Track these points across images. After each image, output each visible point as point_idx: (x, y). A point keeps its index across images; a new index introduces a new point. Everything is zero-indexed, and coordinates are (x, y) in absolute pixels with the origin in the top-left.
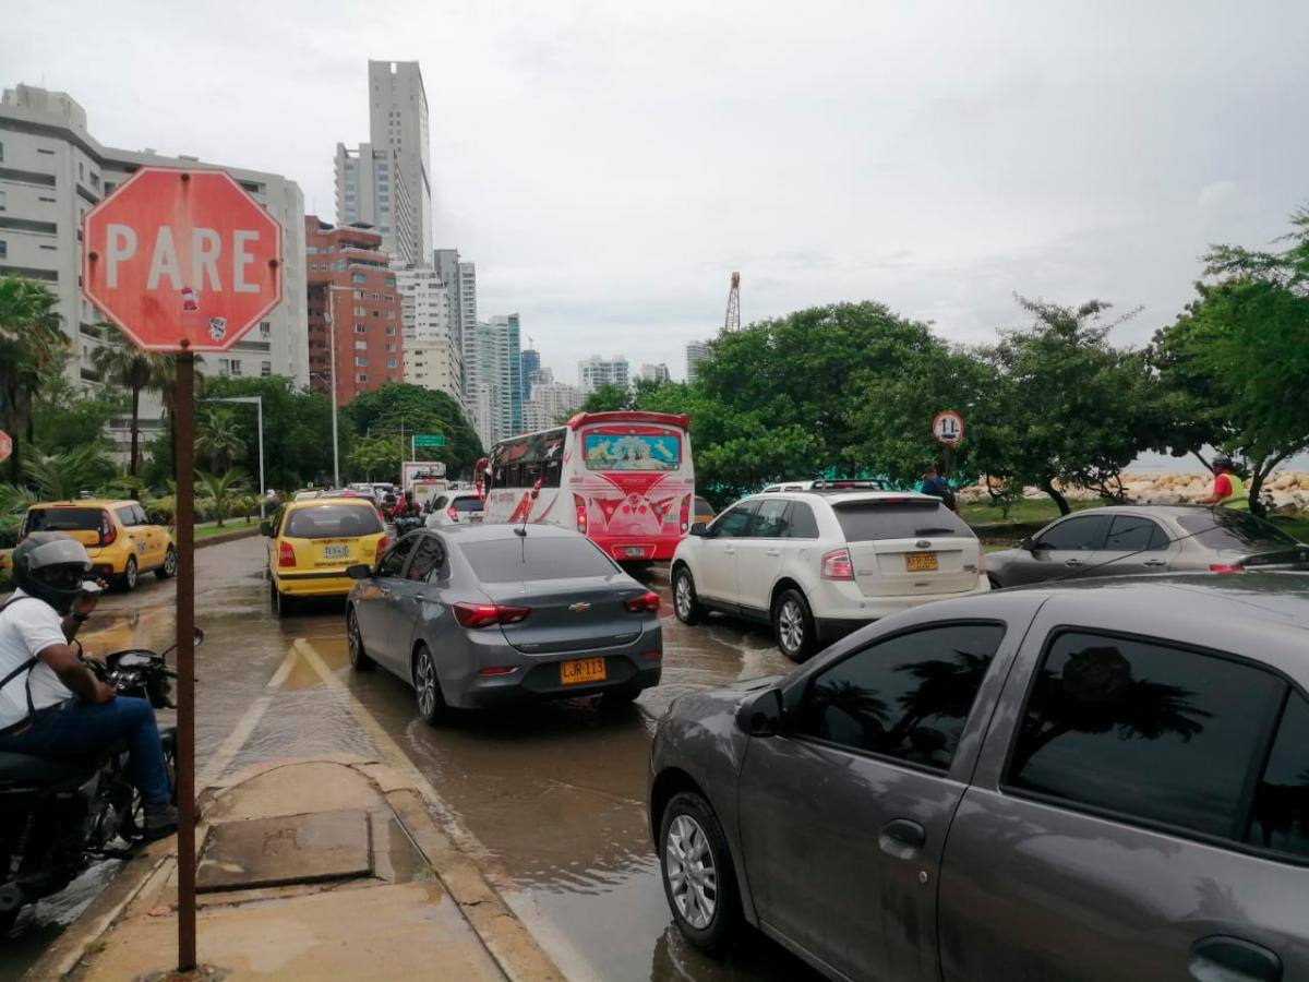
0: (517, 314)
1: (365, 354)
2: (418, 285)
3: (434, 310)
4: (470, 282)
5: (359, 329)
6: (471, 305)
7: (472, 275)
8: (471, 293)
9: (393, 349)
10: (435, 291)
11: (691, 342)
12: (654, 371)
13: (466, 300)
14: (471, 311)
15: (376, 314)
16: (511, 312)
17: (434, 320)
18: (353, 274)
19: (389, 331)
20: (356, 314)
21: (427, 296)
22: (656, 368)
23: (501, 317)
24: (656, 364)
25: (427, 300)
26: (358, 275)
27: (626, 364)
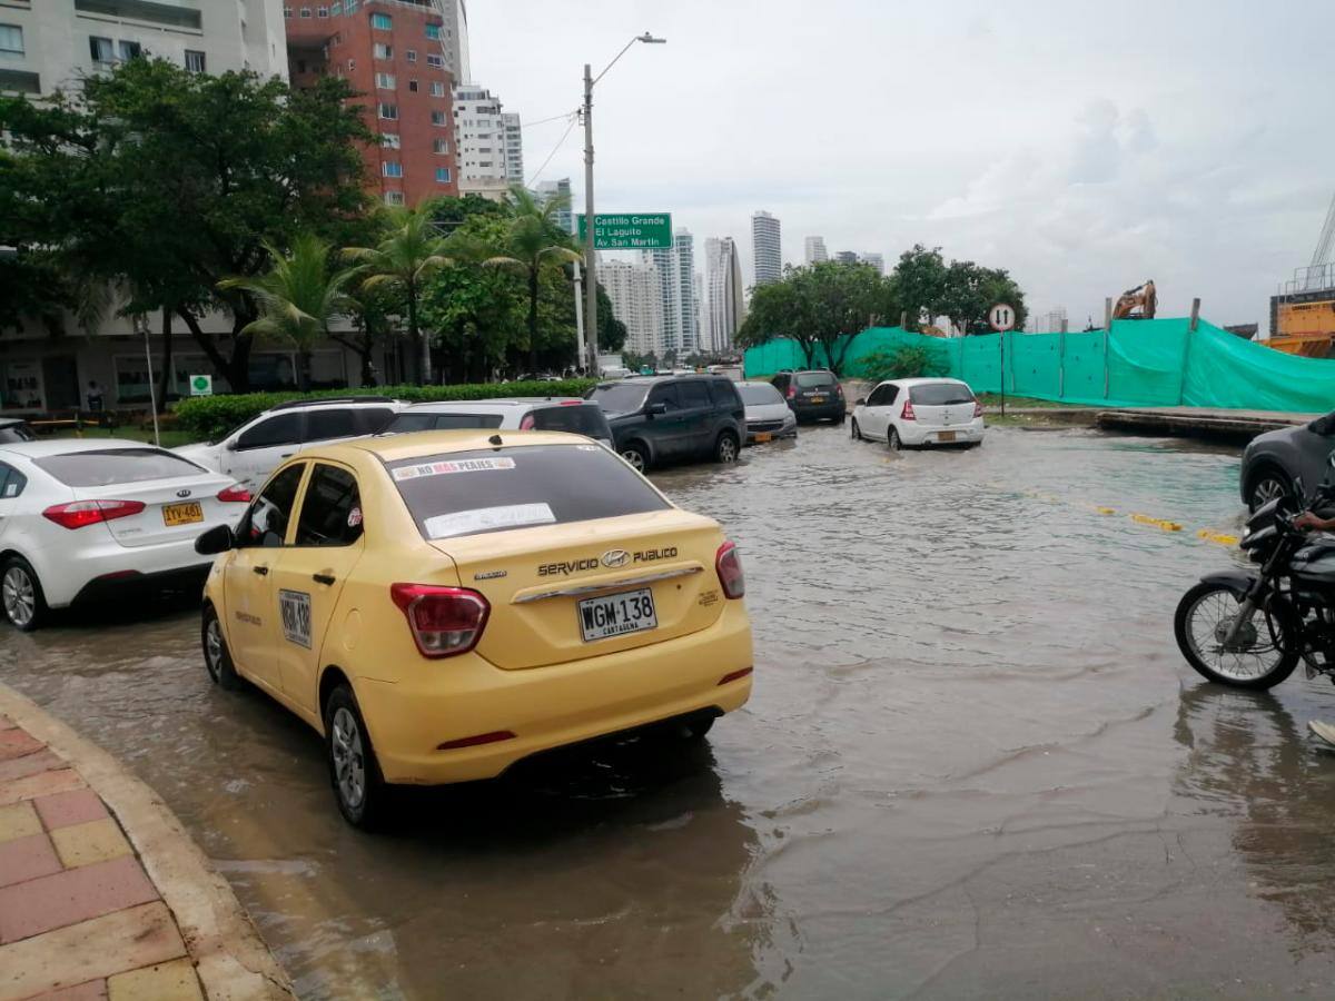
0: (567, 179)
1: (399, 157)
2: (463, 108)
3: (485, 144)
4: (515, 136)
5: (385, 114)
6: (517, 165)
7: (517, 128)
8: (516, 151)
9: (444, 150)
10: (486, 116)
11: (757, 212)
12: (720, 245)
13: (511, 159)
14: (517, 172)
15: (413, 87)
16: (561, 177)
17: (486, 157)
18: (371, 15)
19: (435, 118)
20: (379, 85)
21: (475, 123)
22: (722, 243)
23: (549, 183)
24: (721, 238)
25: (476, 131)
26: (379, 14)
27: (690, 238)
